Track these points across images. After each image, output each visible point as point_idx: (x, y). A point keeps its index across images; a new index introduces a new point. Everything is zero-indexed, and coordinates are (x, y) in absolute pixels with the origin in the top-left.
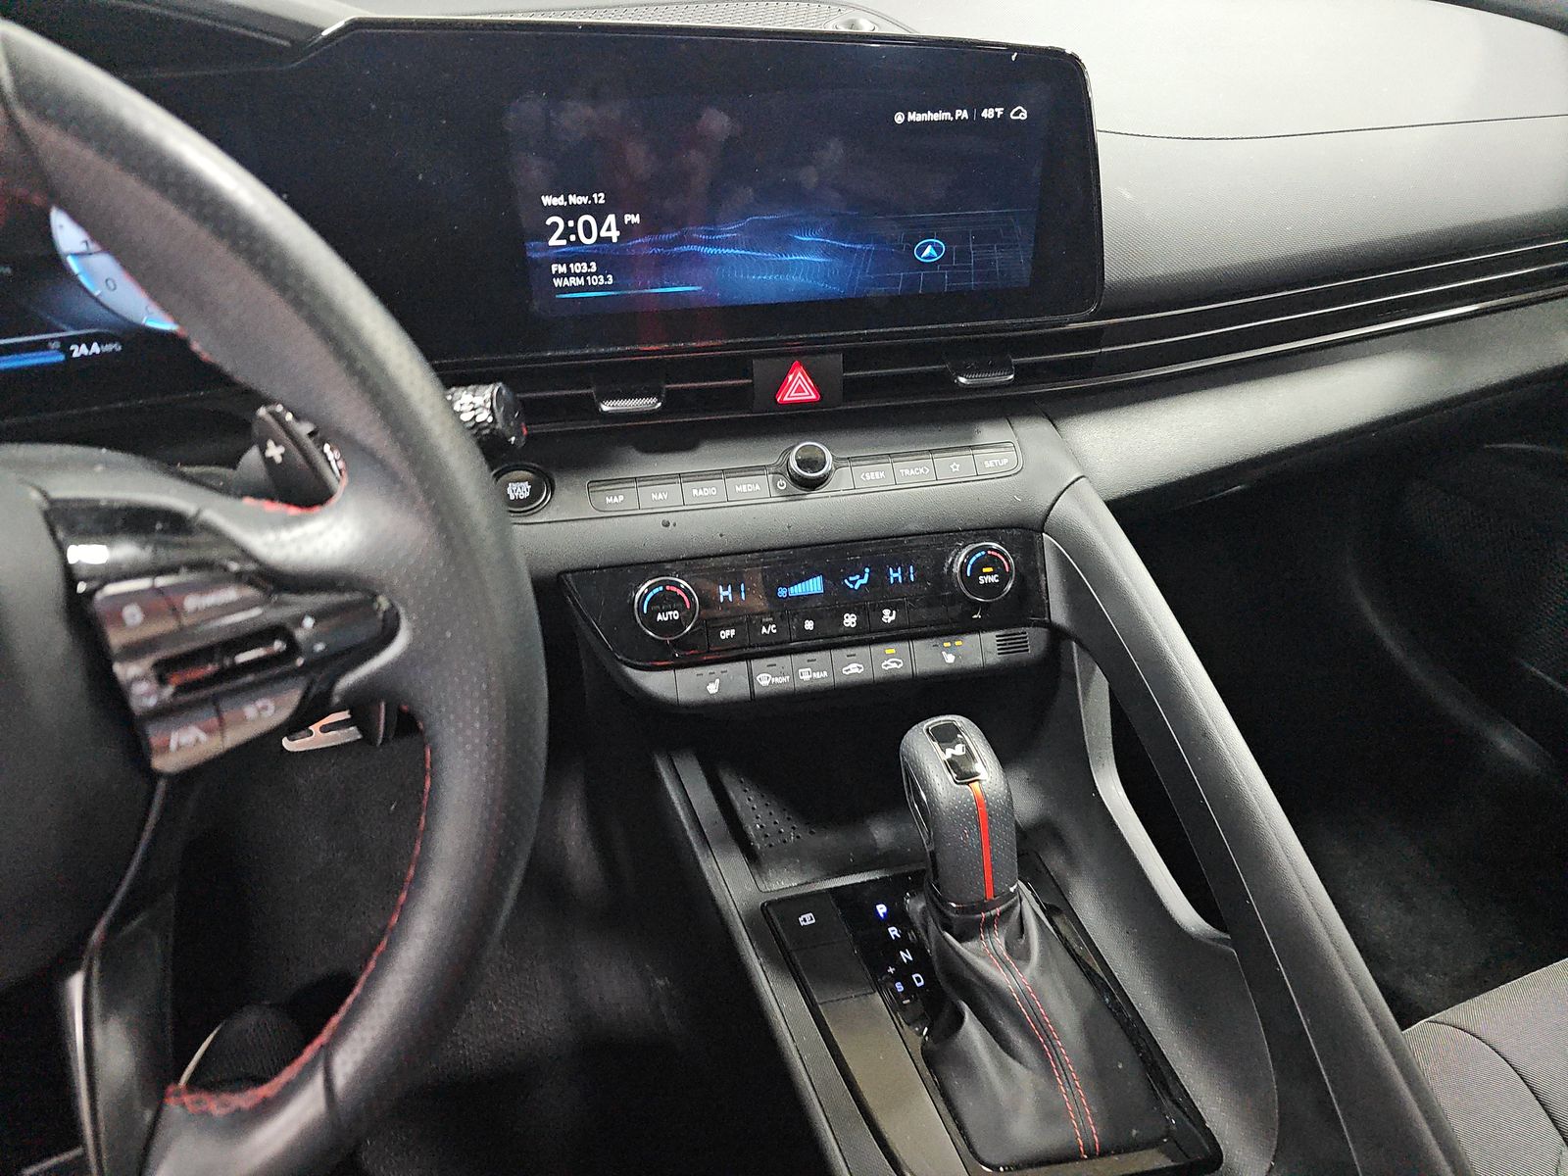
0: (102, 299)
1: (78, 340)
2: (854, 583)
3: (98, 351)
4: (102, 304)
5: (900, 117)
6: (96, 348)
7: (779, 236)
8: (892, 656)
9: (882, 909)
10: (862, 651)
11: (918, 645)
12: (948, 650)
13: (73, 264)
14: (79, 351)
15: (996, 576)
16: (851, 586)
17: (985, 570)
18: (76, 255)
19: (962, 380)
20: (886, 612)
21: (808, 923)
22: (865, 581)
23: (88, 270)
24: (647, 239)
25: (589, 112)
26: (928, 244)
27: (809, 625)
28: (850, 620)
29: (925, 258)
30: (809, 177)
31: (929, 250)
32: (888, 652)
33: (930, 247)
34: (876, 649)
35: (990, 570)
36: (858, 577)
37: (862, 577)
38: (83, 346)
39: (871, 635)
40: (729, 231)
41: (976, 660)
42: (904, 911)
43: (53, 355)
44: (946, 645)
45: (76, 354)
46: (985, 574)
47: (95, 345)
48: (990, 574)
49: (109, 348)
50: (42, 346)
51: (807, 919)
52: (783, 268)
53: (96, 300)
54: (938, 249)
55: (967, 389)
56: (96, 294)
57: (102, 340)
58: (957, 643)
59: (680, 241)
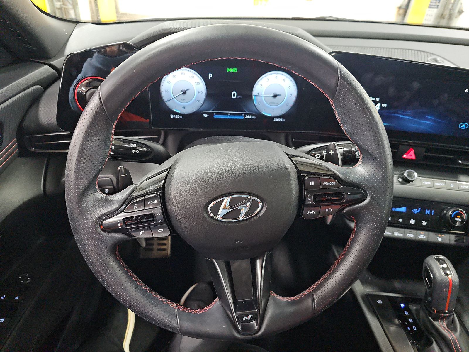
0: (256, 107)
1: (247, 114)
2: (415, 211)
3: (251, 118)
4: (256, 108)
5: (467, 91)
6: (250, 117)
7: (422, 116)
8: (422, 234)
9: (402, 305)
10: (414, 231)
11: (431, 233)
12: (440, 237)
13: (254, 97)
14: (247, 117)
15: (461, 219)
16: (414, 212)
17: (458, 217)
18: (255, 96)
19: (460, 162)
20: (424, 222)
21: (380, 303)
22: (418, 211)
23: (256, 99)
24: (386, 111)
25: (383, 79)
26: (464, 124)
27: (400, 220)
28: (413, 222)
29: (462, 128)
30: (435, 102)
31: (463, 126)
32: (421, 233)
33: (464, 125)
34: (418, 232)
35: (459, 217)
36: (416, 210)
37: (418, 210)
38: (248, 116)
39: (418, 227)
40: (409, 112)
41: (447, 242)
42: (409, 307)
43: (241, 117)
44: (439, 235)
45: (246, 118)
46: (458, 218)
47: (251, 116)
48: (459, 218)
49: (253, 117)
50: (240, 114)
51: (380, 302)
52: (420, 124)
53: (255, 106)
54: (466, 126)
55: (460, 164)
56: (256, 105)
57: (252, 115)
58: (442, 235)
59: (395, 113)
